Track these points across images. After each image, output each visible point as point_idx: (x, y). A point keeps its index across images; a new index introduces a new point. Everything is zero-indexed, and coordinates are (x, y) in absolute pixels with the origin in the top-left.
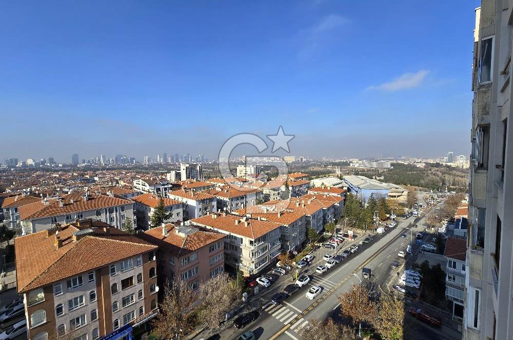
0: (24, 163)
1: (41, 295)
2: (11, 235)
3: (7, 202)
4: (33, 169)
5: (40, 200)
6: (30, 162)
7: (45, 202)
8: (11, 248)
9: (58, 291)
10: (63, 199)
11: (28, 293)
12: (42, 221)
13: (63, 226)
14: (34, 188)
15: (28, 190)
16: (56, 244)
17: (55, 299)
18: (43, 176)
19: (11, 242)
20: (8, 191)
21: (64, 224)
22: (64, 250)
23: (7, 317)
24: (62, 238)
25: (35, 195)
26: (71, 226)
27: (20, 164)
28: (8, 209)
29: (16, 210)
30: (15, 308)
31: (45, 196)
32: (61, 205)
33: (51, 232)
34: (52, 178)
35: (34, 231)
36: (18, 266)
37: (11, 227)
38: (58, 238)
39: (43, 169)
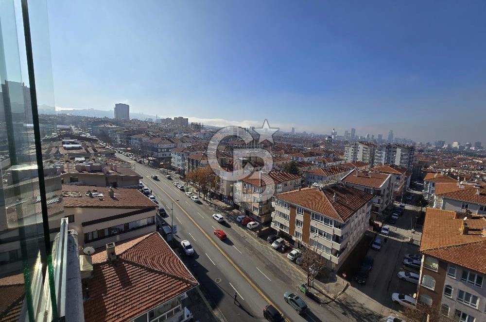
0: (449, 145)
1: (436, 265)
2: (425, 203)
3: (429, 176)
4: (456, 152)
5: (456, 182)
6: (455, 145)
7: (461, 185)
8: (423, 214)
9: (451, 273)
10: (481, 187)
11: (426, 256)
12: (454, 202)
13: (473, 215)
14: (452, 170)
15: (447, 170)
16: (461, 229)
17: (447, 278)
18: (464, 159)
19: (424, 209)
20: (431, 167)
21: (475, 213)
22: (469, 239)
23: (408, 263)
24: (470, 226)
25: (452, 176)
26: (483, 218)
27: (446, 146)
28: (428, 183)
29: (433, 185)
30: (415, 261)
31: (461, 179)
32: (478, 193)
33: (459, 216)
34: (473, 163)
35: (444, 208)
36: (424, 230)
37: (426, 198)
38: (465, 224)
39: (467, 153)
